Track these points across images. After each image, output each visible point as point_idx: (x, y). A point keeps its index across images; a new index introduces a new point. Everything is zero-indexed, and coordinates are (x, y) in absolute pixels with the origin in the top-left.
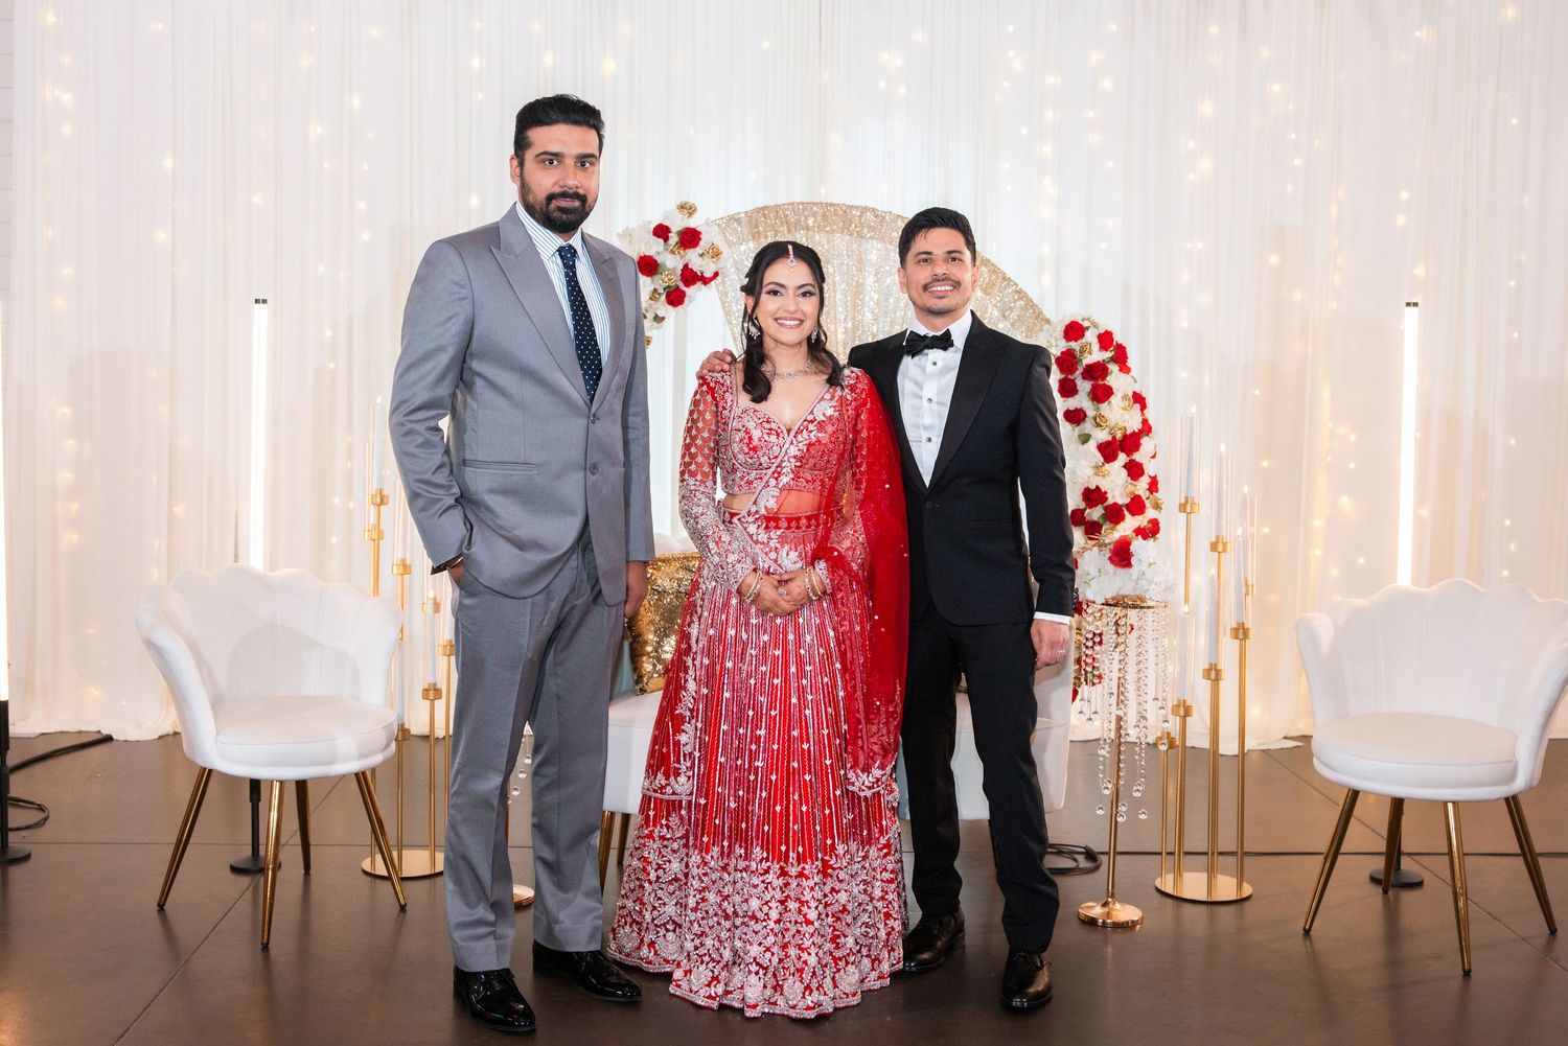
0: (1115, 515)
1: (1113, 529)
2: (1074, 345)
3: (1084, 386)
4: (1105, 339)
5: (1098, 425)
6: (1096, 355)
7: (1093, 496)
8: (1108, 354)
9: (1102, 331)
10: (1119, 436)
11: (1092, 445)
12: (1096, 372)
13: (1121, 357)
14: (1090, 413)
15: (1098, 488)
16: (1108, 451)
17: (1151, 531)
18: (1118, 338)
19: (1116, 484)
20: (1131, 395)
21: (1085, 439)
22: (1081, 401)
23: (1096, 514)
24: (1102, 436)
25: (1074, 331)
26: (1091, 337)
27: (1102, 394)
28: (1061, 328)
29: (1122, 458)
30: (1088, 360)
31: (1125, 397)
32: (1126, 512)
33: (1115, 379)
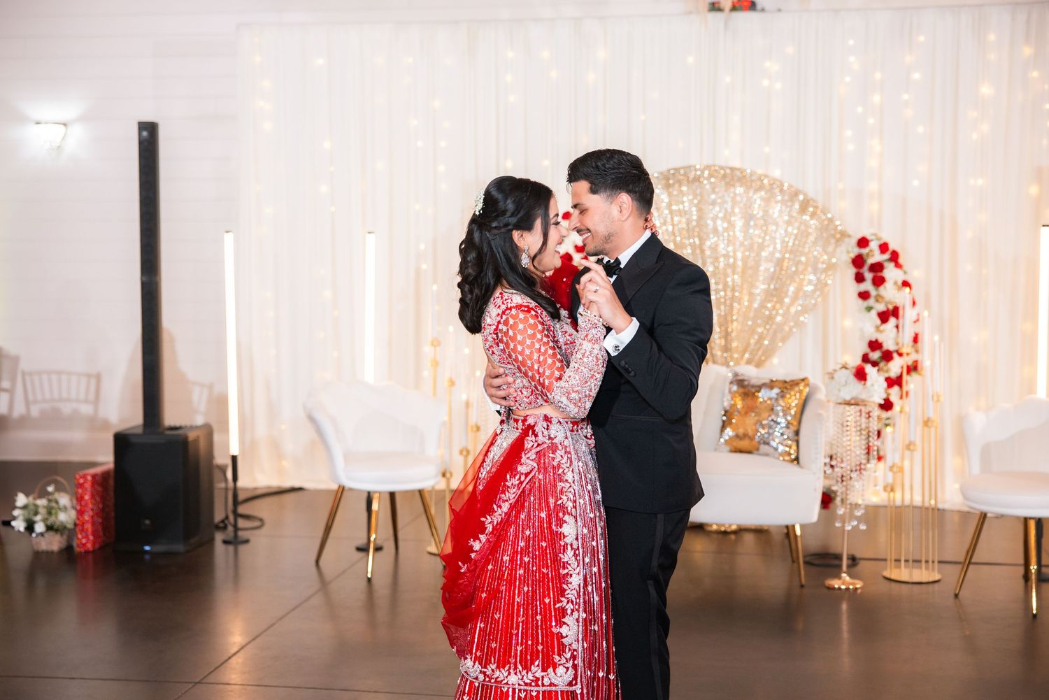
0: (888, 356)
1: (886, 365)
2: (864, 251)
3: (869, 276)
4: (884, 248)
5: (877, 301)
6: (876, 257)
7: (874, 345)
8: (887, 256)
9: (882, 242)
10: (891, 307)
11: (874, 314)
12: (877, 268)
13: (895, 257)
14: (873, 292)
15: (877, 341)
16: (884, 317)
17: (913, 368)
18: (892, 247)
19: (888, 337)
20: (900, 283)
21: (869, 309)
22: (867, 286)
23: (875, 355)
24: (881, 307)
25: (863, 242)
26: (874, 246)
27: (879, 281)
28: (854, 241)
29: (892, 321)
30: (871, 261)
31: (896, 283)
32: (895, 355)
33: (890, 272)
